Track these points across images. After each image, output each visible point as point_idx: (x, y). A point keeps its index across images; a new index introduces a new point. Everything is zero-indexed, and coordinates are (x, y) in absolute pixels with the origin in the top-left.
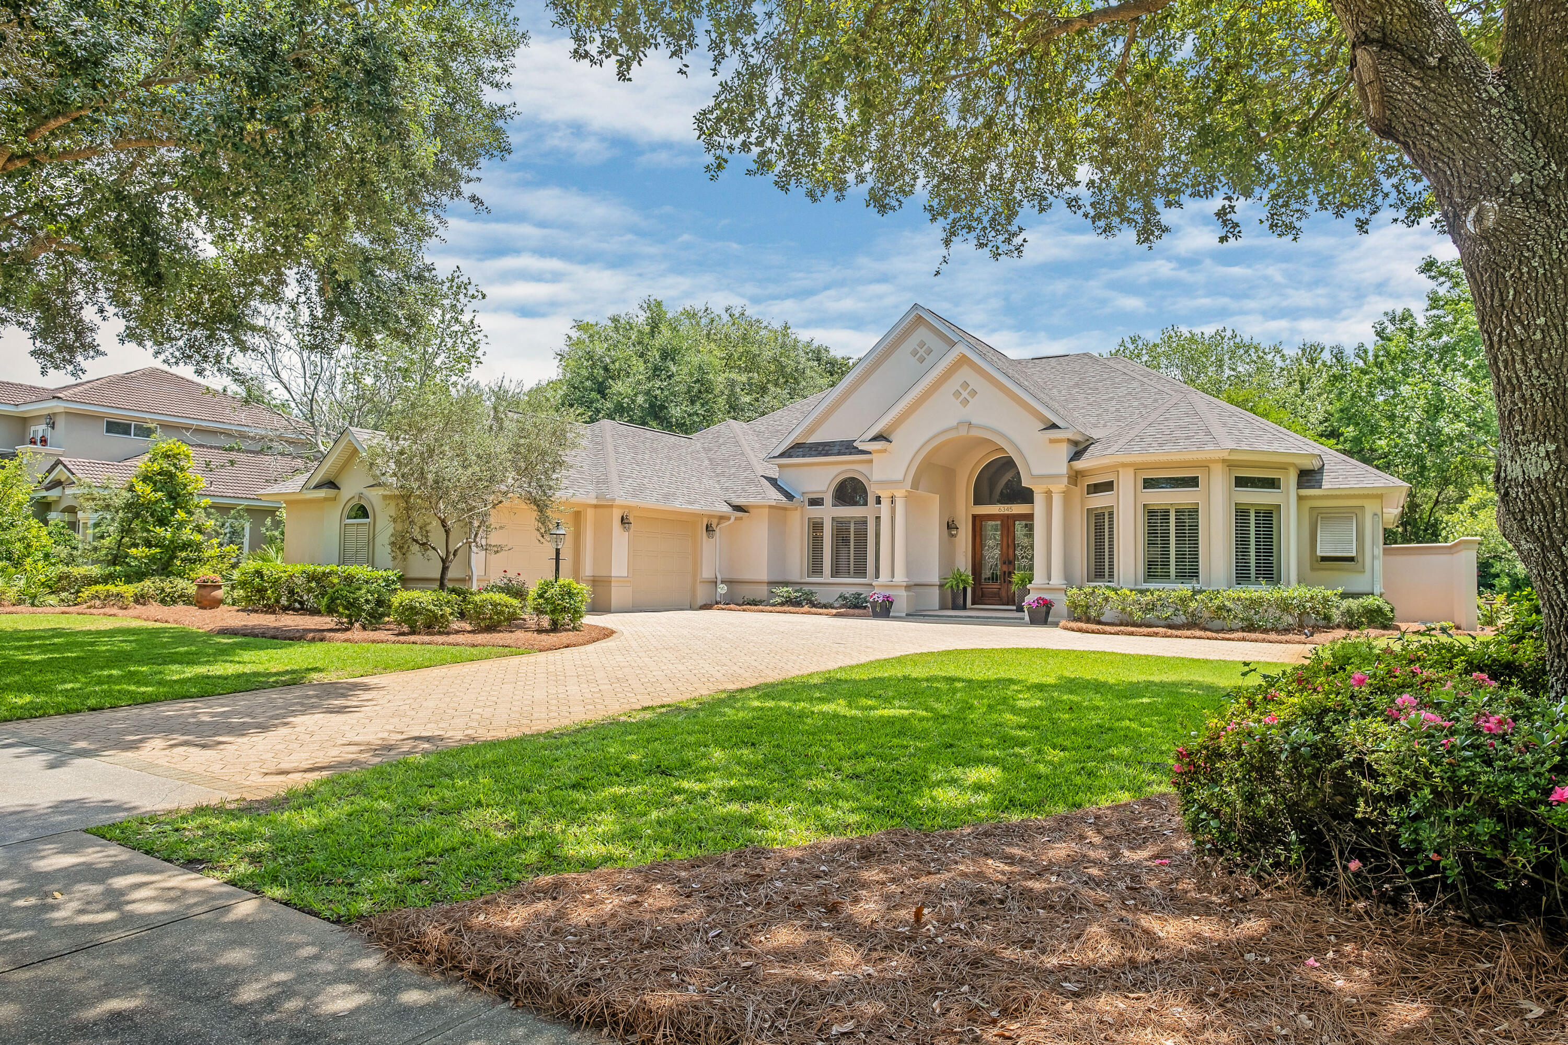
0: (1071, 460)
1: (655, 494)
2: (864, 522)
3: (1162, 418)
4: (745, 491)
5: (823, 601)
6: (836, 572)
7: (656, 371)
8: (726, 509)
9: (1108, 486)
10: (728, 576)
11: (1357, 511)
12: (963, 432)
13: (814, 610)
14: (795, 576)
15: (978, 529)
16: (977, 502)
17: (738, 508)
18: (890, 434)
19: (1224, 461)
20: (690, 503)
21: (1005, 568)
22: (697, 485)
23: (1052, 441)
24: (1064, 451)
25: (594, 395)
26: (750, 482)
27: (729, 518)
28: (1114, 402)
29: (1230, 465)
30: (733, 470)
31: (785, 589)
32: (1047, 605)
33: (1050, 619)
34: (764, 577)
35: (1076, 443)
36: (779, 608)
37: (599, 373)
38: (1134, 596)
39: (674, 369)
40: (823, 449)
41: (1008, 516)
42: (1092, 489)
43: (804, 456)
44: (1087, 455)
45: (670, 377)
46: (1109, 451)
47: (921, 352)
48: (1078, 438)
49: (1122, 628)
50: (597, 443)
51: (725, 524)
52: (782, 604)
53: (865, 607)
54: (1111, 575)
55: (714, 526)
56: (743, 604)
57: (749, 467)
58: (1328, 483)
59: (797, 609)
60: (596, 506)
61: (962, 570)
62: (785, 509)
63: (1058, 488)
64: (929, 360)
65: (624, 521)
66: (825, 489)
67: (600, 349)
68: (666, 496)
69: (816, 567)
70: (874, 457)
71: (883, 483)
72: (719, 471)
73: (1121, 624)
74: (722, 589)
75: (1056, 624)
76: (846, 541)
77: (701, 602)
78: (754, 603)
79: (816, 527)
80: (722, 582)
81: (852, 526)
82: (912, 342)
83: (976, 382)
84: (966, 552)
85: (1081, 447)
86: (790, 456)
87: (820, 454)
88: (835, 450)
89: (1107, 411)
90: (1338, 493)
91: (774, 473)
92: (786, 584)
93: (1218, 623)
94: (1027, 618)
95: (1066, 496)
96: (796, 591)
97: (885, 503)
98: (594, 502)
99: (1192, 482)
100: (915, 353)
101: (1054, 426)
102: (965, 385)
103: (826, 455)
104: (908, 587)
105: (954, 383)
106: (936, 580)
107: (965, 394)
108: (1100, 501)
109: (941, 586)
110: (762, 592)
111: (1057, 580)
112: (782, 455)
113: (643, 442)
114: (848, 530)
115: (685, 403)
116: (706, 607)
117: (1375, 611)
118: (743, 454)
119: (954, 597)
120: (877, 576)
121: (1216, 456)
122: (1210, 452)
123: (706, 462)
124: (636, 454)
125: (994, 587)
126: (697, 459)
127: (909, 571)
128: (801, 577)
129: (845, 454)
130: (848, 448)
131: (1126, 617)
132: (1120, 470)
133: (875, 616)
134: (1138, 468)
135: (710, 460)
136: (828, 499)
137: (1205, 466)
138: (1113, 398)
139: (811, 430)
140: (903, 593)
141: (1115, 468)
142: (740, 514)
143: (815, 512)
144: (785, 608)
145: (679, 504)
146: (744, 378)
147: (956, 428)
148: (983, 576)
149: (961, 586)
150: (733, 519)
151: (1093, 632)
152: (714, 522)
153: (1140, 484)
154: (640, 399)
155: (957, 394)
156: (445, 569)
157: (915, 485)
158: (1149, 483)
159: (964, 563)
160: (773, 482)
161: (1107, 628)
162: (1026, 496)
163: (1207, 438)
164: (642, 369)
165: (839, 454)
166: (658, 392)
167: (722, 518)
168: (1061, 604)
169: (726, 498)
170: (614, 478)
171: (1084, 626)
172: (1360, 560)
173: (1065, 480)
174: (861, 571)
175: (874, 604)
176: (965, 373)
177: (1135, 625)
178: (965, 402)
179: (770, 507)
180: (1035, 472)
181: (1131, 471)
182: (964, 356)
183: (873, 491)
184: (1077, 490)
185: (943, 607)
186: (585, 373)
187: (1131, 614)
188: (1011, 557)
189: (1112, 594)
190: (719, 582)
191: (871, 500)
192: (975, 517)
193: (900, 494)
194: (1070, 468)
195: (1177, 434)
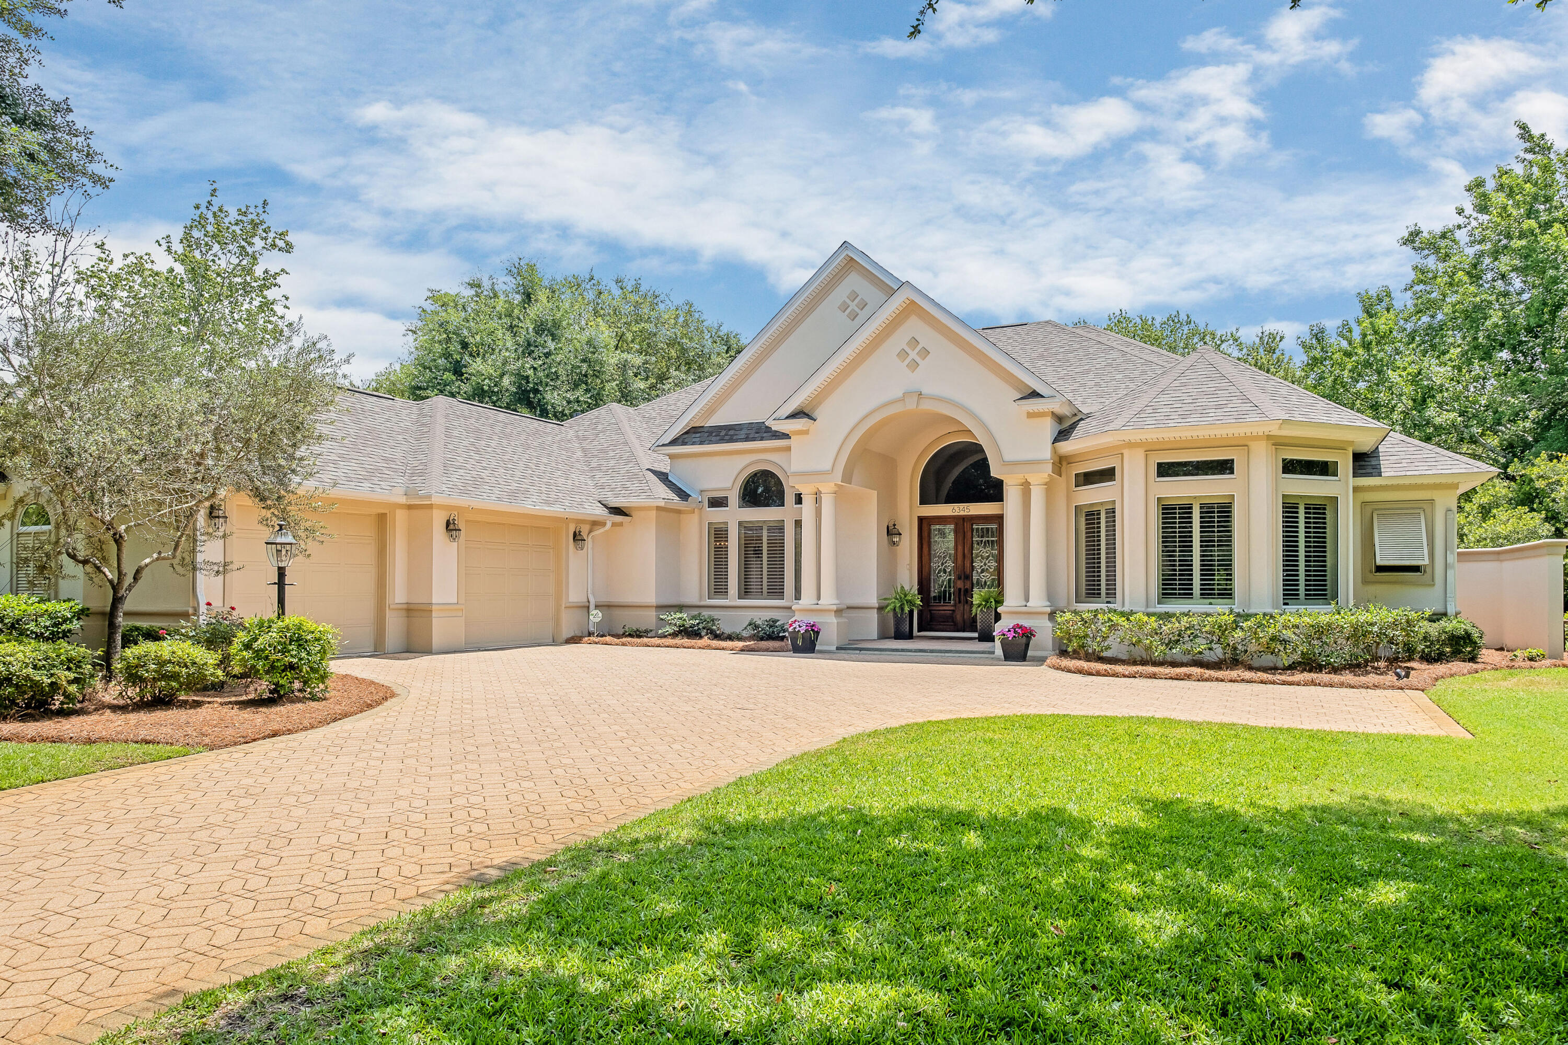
0: (1056, 440)
1: (496, 491)
2: (779, 528)
3: (1177, 383)
4: (626, 489)
5: (728, 631)
6: (745, 592)
7: (528, 348)
8: (601, 512)
9: (1107, 475)
10: (604, 599)
11: (1425, 506)
12: (911, 405)
13: (715, 643)
14: (692, 597)
15: (925, 534)
16: (923, 502)
17: (617, 511)
18: (814, 408)
19: (1269, 437)
20: (547, 503)
21: (960, 584)
22: (561, 481)
23: (1030, 415)
24: (1048, 428)
25: (448, 376)
26: (632, 477)
27: (603, 524)
28: (1091, 376)
29: (1278, 443)
30: (612, 463)
31: (679, 615)
32: (1027, 634)
33: (1030, 653)
34: (651, 598)
35: (1059, 419)
36: (669, 641)
37: (455, 347)
38: (1153, 622)
39: (551, 345)
40: (727, 434)
41: (964, 519)
42: (1082, 478)
43: (701, 443)
44: (1078, 432)
45: (547, 355)
46: (1112, 426)
47: (853, 306)
48: (1065, 411)
49: (1140, 668)
50: (423, 425)
51: (599, 531)
52: (674, 635)
53: (783, 638)
54: (1111, 593)
55: (584, 535)
56: (624, 635)
57: (633, 458)
58: (1389, 468)
59: (692, 642)
60: (410, 507)
61: (907, 588)
62: (679, 512)
63: (1039, 477)
64: (863, 315)
65: (450, 526)
66: (729, 485)
67: (455, 318)
68: (513, 494)
69: (719, 587)
70: (794, 442)
71: (804, 475)
72: (594, 464)
73: (1135, 663)
74: (596, 616)
75: (1041, 660)
76: (758, 552)
77: (566, 633)
78: (638, 634)
79: (719, 534)
80: (597, 607)
81: (765, 534)
82: (840, 293)
83: (928, 337)
84: (910, 564)
85: (1066, 425)
86: (684, 443)
87: (722, 440)
88: (742, 434)
89: (1084, 385)
90: (1401, 482)
91: (664, 466)
92: (680, 608)
93: (1268, 660)
94: (999, 652)
95: (1049, 487)
96: (694, 618)
97: (808, 501)
98: (403, 500)
99: (1225, 467)
100: (844, 307)
101: (1035, 394)
102: (914, 342)
103: (731, 440)
104: (839, 612)
105: (899, 340)
106: (874, 601)
107: (913, 355)
108: (1094, 495)
109: (881, 609)
110: (648, 619)
111: (1038, 601)
112: (674, 442)
113: (492, 426)
114: (760, 539)
115: (566, 387)
116: (574, 640)
117: (1463, 638)
118: (626, 443)
119: (898, 621)
120: (798, 596)
121: (1260, 430)
122: (1253, 425)
123: (579, 454)
124: (478, 439)
125: (945, 608)
126: (567, 449)
127: (840, 589)
128: (701, 599)
129: (754, 439)
130: (760, 431)
131: (1139, 652)
132: (1126, 452)
133: (796, 649)
134: (1149, 449)
135: (584, 450)
136: (734, 498)
137: (1243, 444)
138: (1088, 371)
139: (711, 410)
140: (832, 620)
141: (1117, 451)
142: (619, 518)
143: (717, 515)
144: (678, 641)
145: (532, 505)
146: (638, 360)
147: (902, 400)
148: (933, 594)
149: (907, 609)
150: (609, 524)
151: (1098, 674)
152: (585, 530)
153: (1153, 470)
154: (506, 381)
155: (903, 354)
156: (117, 601)
157: (847, 477)
158: (1165, 470)
159: (908, 579)
160: (663, 477)
161: (1119, 669)
162: (995, 491)
163: (1247, 407)
164: (509, 344)
165: (747, 439)
166: (531, 372)
167: (596, 524)
168: (1044, 632)
169: (601, 498)
170: (436, 468)
171: (1085, 665)
172: (1429, 570)
173: (1049, 468)
174: (777, 591)
175: (795, 634)
176: (914, 327)
177: (1155, 664)
178: (914, 365)
179: (658, 508)
180: (1008, 457)
181: (1140, 454)
182: (913, 302)
183: (791, 486)
184: (1062, 481)
185: (883, 636)
186: (438, 348)
187: (1148, 648)
188: (968, 571)
189: (1122, 621)
190: (592, 606)
191: (789, 498)
192: (921, 520)
193: (827, 488)
194: (1055, 451)
195: (1203, 401)
